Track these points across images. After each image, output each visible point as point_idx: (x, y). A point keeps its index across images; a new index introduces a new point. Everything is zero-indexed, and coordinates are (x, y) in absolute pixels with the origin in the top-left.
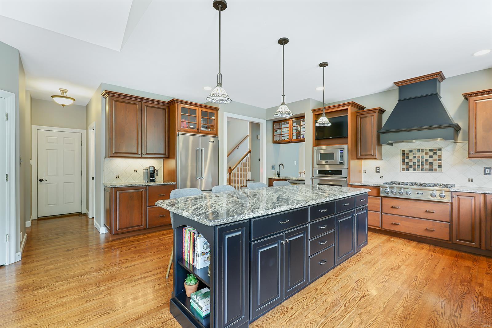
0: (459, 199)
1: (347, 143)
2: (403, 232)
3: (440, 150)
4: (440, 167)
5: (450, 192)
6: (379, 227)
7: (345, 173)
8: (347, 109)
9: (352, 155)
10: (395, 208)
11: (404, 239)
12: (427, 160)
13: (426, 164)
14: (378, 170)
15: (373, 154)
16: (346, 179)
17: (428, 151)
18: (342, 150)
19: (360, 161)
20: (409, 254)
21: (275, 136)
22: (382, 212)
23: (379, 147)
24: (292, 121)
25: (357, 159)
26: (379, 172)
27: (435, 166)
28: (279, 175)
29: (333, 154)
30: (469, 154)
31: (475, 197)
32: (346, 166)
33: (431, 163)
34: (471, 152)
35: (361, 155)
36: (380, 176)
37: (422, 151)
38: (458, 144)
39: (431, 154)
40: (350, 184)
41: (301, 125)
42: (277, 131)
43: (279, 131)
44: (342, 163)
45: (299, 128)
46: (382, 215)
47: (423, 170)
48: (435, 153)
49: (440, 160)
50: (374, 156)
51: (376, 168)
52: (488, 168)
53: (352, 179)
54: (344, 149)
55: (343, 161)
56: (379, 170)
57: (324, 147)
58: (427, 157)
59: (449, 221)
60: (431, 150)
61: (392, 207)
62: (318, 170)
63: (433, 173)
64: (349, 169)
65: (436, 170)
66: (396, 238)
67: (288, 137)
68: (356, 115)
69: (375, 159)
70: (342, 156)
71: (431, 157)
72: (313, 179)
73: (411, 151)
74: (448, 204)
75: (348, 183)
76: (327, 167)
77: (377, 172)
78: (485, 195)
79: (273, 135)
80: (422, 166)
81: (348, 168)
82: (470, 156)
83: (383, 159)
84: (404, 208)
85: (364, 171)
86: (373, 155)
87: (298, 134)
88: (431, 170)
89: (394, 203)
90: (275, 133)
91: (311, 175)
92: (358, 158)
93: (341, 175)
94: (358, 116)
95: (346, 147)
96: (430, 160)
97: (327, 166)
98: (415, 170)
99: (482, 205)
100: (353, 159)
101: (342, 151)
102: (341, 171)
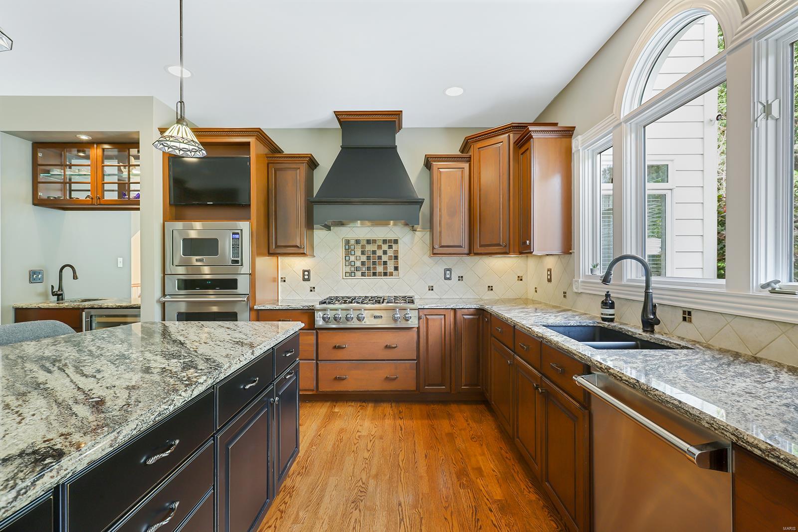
0: (427, 319)
1: (248, 218)
2: (353, 391)
3: (396, 242)
4: (396, 269)
5: (417, 311)
6: (313, 390)
7: (243, 286)
8: (248, 144)
9: (258, 246)
10: (339, 348)
11: (353, 404)
12: (380, 258)
13: (380, 264)
14: (306, 276)
15: (299, 245)
16: (246, 299)
17: (381, 243)
18: (238, 234)
19: (274, 259)
20: (371, 441)
21: (40, 185)
22: (317, 359)
23: (309, 232)
24: (100, 151)
25: (270, 254)
26: (308, 280)
27: (390, 268)
28: (60, 296)
29: (215, 241)
30: (433, 248)
31: (445, 315)
32: (246, 269)
33: (385, 263)
34: (436, 246)
35: (277, 246)
36: (311, 287)
37: (375, 241)
38: (417, 233)
39: (385, 247)
40: (256, 307)
41: (129, 166)
42: (52, 173)
43: (56, 171)
44: (237, 262)
45: (125, 174)
46: (317, 364)
47: (374, 274)
48: (390, 247)
49: (396, 258)
50: (301, 248)
51: (304, 271)
52: (448, 270)
53: (259, 296)
54: (242, 230)
55: (239, 259)
56: (308, 275)
57: (198, 225)
58: (379, 253)
59: (415, 358)
60: (385, 241)
61: (335, 347)
62: (178, 280)
63: (388, 279)
64: (252, 275)
65: (391, 274)
66: (341, 404)
67: (89, 193)
68: (267, 162)
69: (303, 254)
70: (237, 247)
71: (385, 252)
72: (164, 303)
73: (358, 242)
74: (414, 329)
75: (251, 306)
76: (206, 272)
77: (304, 280)
78: (455, 310)
79: (35, 183)
80: (375, 268)
81: (250, 274)
82: (435, 251)
83: (315, 255)
84: (354, 346)
85: (282, 278)
86: (298, 247)
87: (123, 187)
88: (385, 274)
89: (338, 339)
90: (42, 177)
91: (158, 293)
92: (270, 252)
93: (237, 289)
94: (270, 165)
95: (245, 226)
96: (385, 258)
97: (206, 270)
98: (363, 274)
99: (452, 326)
100: (260, 254)
101: (237, 236)
102: (235, 281)
